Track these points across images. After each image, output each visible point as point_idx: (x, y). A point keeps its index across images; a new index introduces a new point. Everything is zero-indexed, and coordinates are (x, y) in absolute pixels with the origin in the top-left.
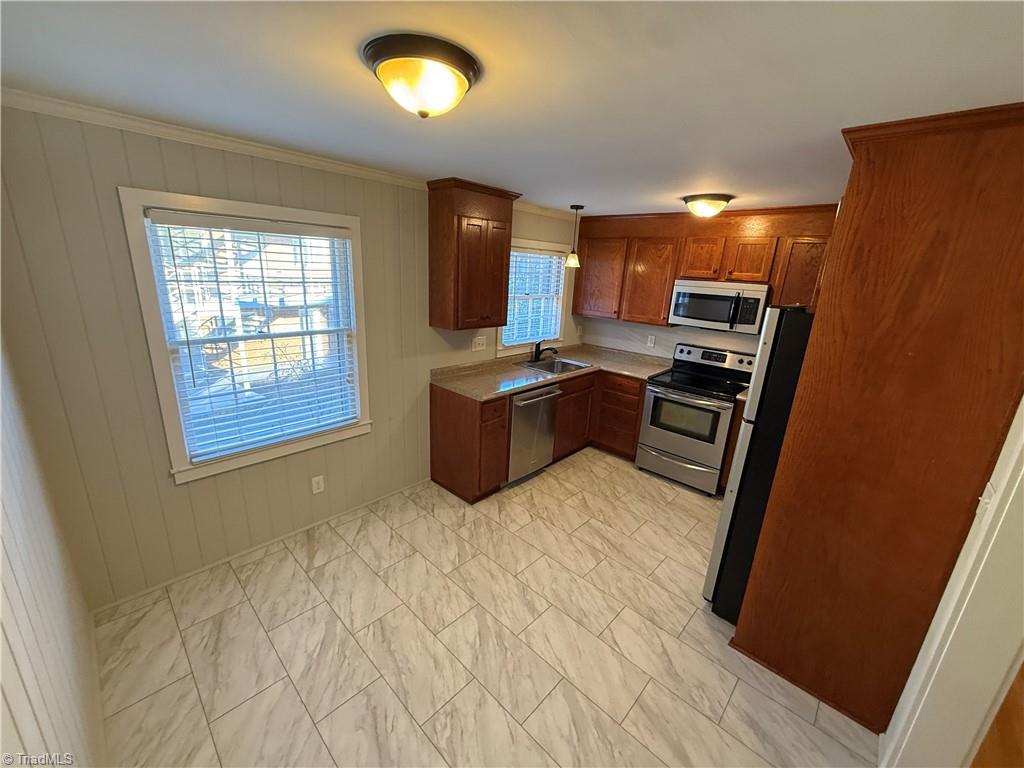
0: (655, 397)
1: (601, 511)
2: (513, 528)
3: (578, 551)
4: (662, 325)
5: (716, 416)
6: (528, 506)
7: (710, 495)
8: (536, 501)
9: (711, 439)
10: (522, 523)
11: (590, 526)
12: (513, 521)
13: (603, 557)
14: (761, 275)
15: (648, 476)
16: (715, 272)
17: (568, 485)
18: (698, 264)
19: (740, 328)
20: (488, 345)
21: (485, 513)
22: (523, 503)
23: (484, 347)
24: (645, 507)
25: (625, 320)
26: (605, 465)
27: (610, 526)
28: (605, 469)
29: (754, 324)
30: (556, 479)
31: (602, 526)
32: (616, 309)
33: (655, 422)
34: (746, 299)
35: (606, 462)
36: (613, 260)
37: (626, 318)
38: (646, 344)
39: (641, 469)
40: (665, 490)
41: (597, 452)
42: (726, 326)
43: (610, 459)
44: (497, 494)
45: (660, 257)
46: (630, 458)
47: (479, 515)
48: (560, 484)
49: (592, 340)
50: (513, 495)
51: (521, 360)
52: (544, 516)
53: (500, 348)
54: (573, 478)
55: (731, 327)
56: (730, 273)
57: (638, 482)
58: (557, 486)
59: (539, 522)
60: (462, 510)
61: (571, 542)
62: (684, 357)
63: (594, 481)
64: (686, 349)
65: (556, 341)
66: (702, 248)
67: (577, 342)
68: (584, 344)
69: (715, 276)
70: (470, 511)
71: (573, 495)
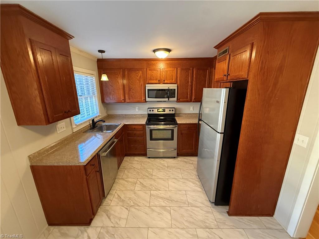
0: (150, 130)
1: (151, 185)
2: (123, 223)
3: (159, 214)
4: (143, 102)
5: (173, 131)
6: (121, 203)
7: (174, 158)
8: (122, 197)
9: (172, 139)
10: (125, 217)
11: (153, 195)
12: (120, 219)
13: (169, 209)
14: (174, 81)
15: (153, 159)
16: (159, 81)
17: (130, 180)
18: (152, 78)
19: (171, 99)
20: (66, 127)
21: (101, 225)
22: (118, 203)
23: (65, 129)
24: (162, 173)
25: (127, 102)
26: (136, 162)
27: (159, 190)
28: (138, 164)
29: (175, 97)
30: (123, 179)
31: (157, 193)
32: (123, 98)
33: (151, 139)
34: (171, 89)
35: (136, 161)
36: (117, 78)
37: (128, 101)
38: (136, 110)
39: (149, 158)
40: (162, 162)
41: (129, 158)
42: (167, 99)
43: (137, 158)
44: (101, 207)
45: (138, 76)
46: (144, 155)
47: (99, 229)
48: (126, 181)
49: (112, 112)
50: (109, 202)
51: (86, 129)
52: (132, 204)
53: (74, 126)
54: (130, 175)
55: (168, 100)
56: (164, 81)
57: (153, 164)
58: (126, 183)
59: (133, 210)
60: (86, 234)
61: (153, 210)
62: (151, 112)
63: (138, 172)
64: (151, 110)
65: (99, 116)
66: (153, 72)
67: (105, 115)
68: (108, 115)
69: (159, 82)
70: (91, 231)
71: (136, 184)
